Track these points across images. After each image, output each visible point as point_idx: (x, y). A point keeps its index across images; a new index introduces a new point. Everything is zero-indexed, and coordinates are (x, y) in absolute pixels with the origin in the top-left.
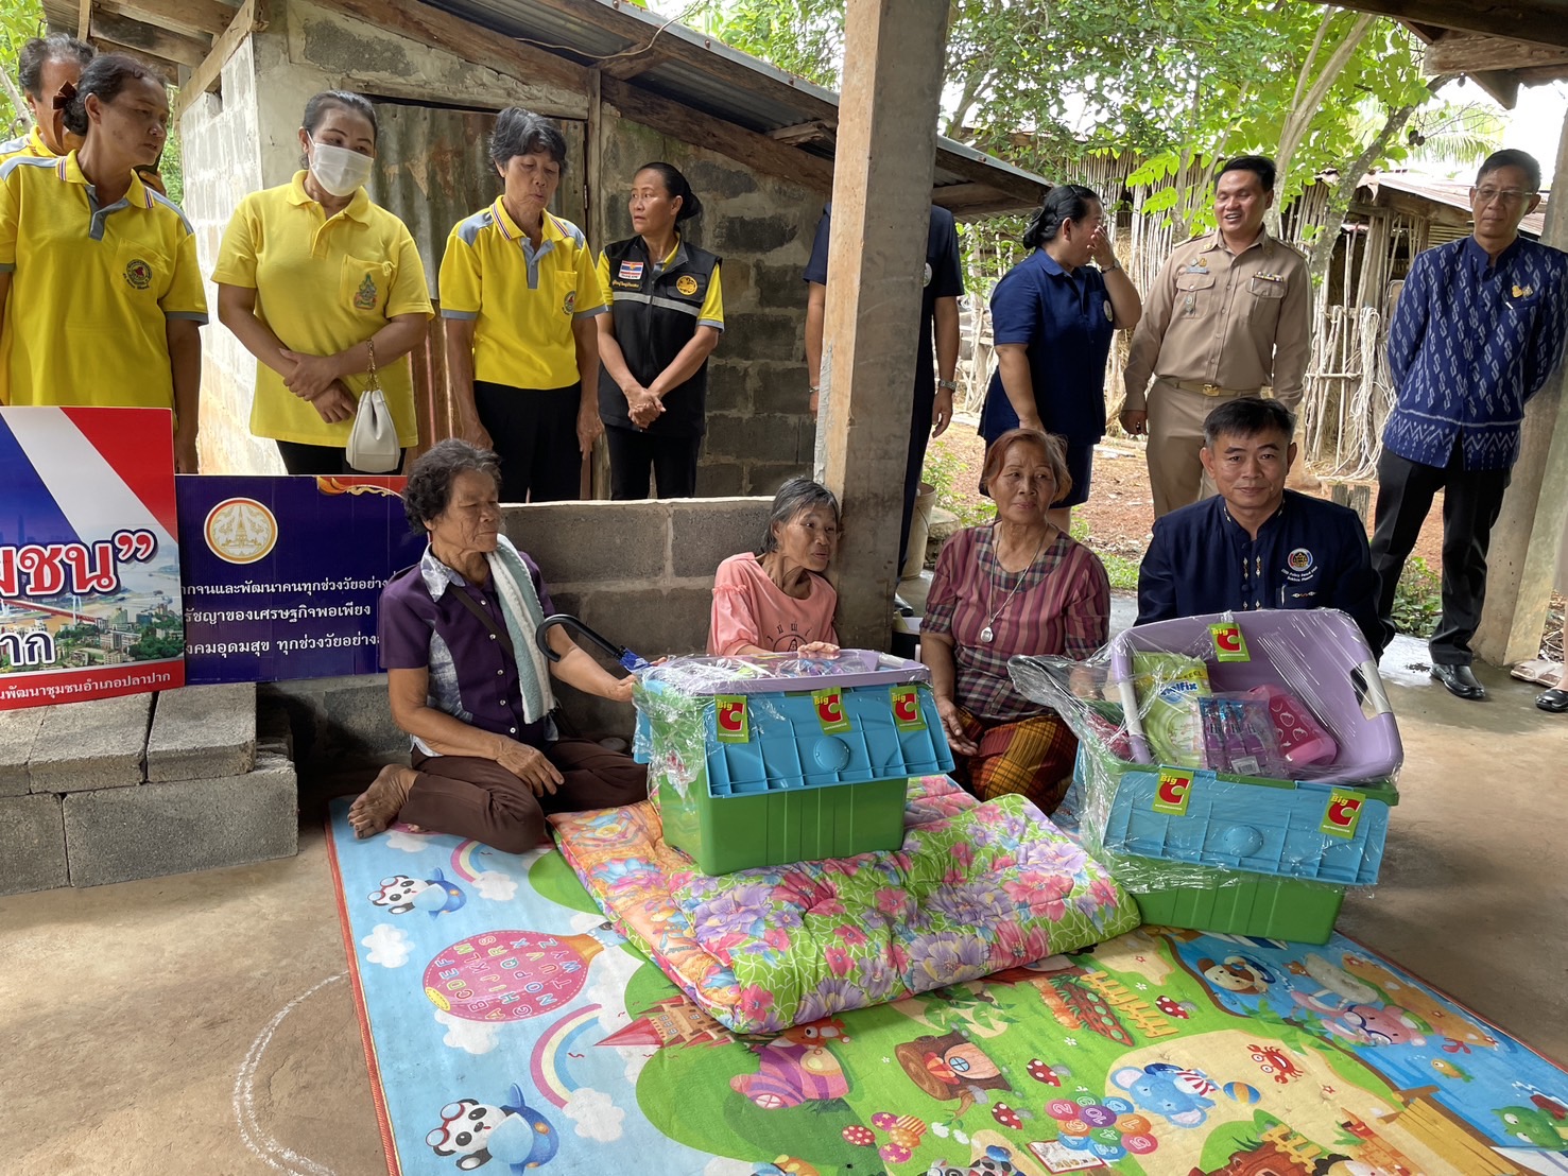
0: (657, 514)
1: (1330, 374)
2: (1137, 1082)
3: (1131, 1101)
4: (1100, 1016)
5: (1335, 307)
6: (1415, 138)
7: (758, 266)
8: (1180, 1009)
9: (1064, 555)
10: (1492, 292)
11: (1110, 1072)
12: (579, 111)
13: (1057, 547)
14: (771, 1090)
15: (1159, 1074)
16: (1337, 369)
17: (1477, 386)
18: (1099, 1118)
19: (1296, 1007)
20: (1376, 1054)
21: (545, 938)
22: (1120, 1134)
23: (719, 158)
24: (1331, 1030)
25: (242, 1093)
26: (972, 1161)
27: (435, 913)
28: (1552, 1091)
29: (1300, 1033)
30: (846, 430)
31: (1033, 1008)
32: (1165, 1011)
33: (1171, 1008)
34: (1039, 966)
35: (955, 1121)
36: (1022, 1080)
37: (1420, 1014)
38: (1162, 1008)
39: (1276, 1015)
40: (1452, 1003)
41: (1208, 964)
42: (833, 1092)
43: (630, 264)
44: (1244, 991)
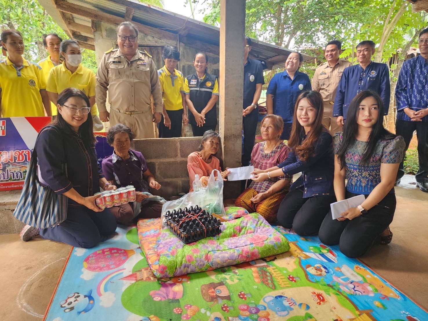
0: (175, 141)
2: (270, 301)
4: (268, 280)
8: (294, 279)
11: (264, 297)
13: (279, 147)
14: (159, 295)
15: (279, 299)
18: (254, 311)
19: (333, 281)
20: (355, 298)
21: (121, 250)
22: (259, 317)
23: (211, 54)
24: (342, 289)
25: (24, 287)
28: (414, 315)
29: (331, 289)
30: (224, 117)
31: (248, 277)
32: (289, 280)
33: (291, 279)
34: (256, 264)
35: (209, 309)
36: (235, 297)
37: (375, 286)
38: (289, 279)
39: (325, 283)
40: (388, 283)
41: (309, 266)
42: (177, 297)
43: (194, 81)
44: (318, 275)
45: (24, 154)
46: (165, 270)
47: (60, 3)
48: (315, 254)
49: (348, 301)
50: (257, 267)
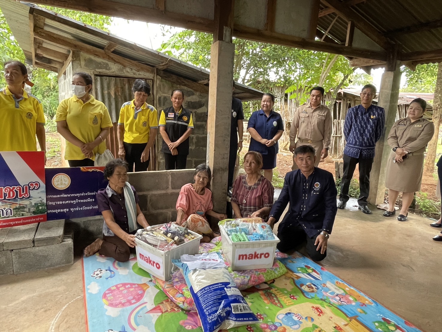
0: (167, 174)
1: (335, 135)
2: (284, 318)
3: (282, 323)
4: (275, 300)
5: (335, 120)
6: (350, 81)
7: (195, 112)
8: (295, 297)
9: (262, 181)
10: (366, 117)
11: (277, 315)
12: (151, 78)
13: (261, 179)
14: (190, 324)
15: (289, 315)
16: (336, 134)
17: (364, 139)
18: (273, 328)
19: (323, 296)
20: (343, 308)
21: (134, 284)
23: (185, 88)
24: (332, 301)
25: (51, 329)
27: (107, 278)
29: (324, 302)
30: (213, 152)
31: (258, 299)
33: (292, 297)
34: (260, 287)
37: (354, 297)
38: (290, 297)
39: (318, 298)
41: (302, 285)
43: (171, 114)
44: (311, 292)
45: (15, 190)
47: (38, 31)
48: (303, 274)
49: (339, 311)
50: (263, 290)
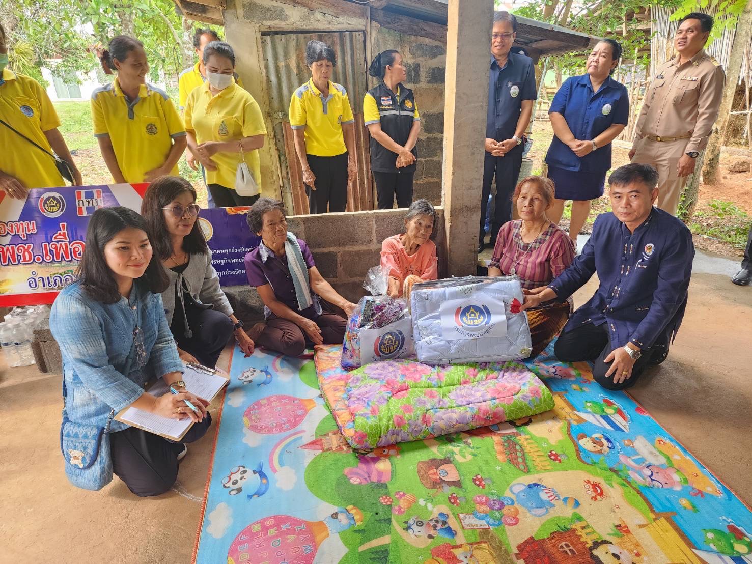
2: (521, 492)
3: (515, 499)
4: (518, 457)
8: (559, 458)
9: (550, 235)
11: (511, 484)
12: (361, 27)
13: (548, 232)
14: (358, 475)
15: (534, 488)
18: (496, 506)
19: (619, 463)
20: (650, 492)
21: (295, 399)
22: (503, 515)
23: (427, 41)
26: (431, 518)
27: (259, 386)
29: (615, 476)
30: (451, 177)
31: (488, 450)
32: (551, 458)
33: (554, 457)
34: (499, 430)
35: (430, 499)
36: (468, 484)
37: (685, 474)
38: (550, 456)
39: (607, 466)
40: (706, 470)
41: (583, 436)
42: (384, 480)
43: (385, 98)
44: (596, 452)
46: (364, 440)
48: (593, 416)
49: (639, 497)
50: (502, 435)
